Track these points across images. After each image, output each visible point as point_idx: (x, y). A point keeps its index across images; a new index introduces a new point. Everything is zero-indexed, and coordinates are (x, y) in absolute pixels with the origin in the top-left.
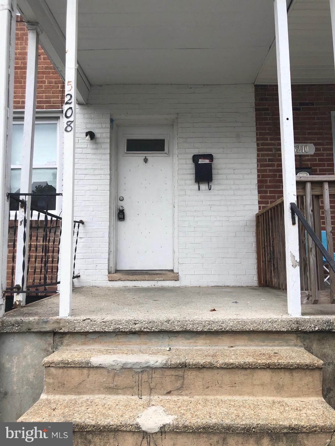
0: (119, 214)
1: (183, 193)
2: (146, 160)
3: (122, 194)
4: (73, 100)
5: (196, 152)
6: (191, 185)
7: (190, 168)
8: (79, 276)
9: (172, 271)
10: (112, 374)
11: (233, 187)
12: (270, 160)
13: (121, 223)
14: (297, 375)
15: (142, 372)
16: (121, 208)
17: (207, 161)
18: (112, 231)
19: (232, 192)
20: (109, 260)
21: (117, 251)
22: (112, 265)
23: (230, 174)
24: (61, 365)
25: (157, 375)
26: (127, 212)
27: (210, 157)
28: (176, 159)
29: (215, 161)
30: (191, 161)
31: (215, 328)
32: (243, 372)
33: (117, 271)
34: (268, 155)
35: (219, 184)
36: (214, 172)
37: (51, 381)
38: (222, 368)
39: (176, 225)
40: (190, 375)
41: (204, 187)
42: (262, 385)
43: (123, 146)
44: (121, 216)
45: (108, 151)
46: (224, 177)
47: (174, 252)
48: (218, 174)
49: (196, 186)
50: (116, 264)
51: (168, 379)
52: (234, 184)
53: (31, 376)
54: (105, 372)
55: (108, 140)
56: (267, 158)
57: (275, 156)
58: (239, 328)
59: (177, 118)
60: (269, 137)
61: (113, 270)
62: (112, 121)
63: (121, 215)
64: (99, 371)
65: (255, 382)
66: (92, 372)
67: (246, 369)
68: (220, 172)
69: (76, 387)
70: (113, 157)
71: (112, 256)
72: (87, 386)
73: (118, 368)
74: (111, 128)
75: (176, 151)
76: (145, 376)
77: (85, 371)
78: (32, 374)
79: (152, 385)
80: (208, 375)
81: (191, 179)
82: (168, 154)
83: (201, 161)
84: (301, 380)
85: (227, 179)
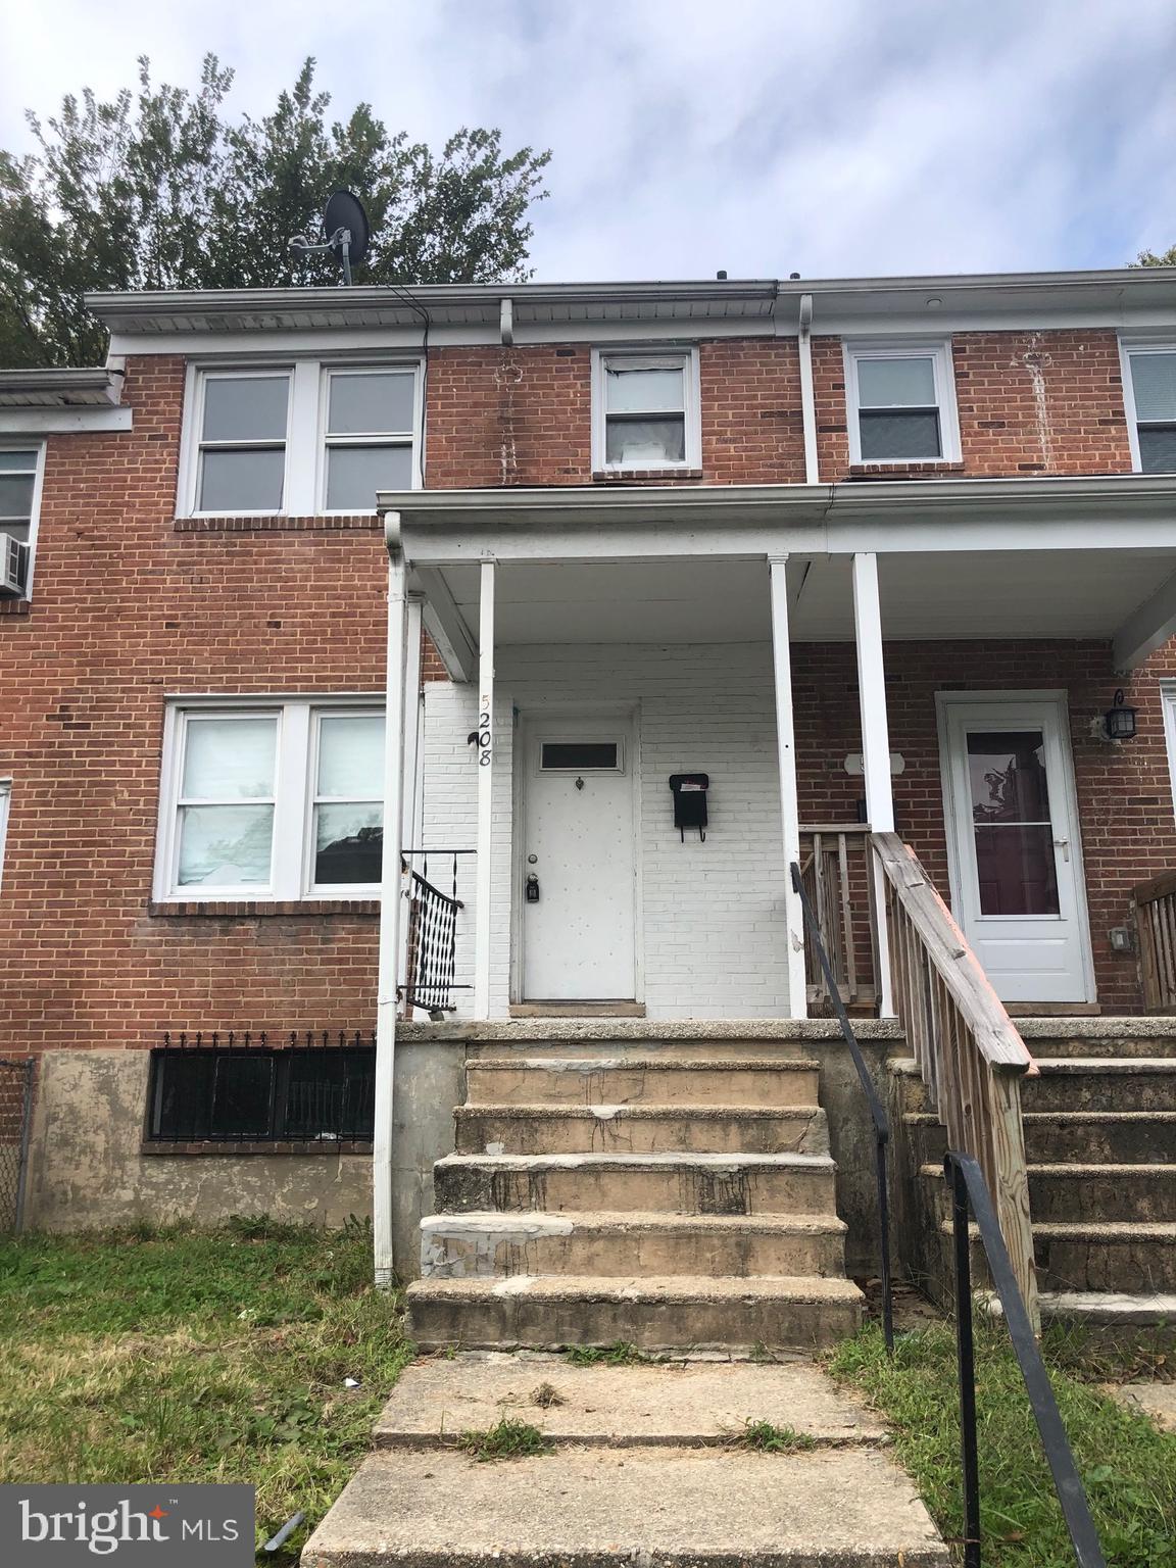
0: (528, 888)
1: (652, 847)
2: (580, 785)
3: (534, 850)
4: (490, 722)
5: (676, 769)
6: (665, 832)
7: (664, 799)
8: (455, 1009)
9: (633, 1001)
10: (553, 1078)
11: (748, 836)
12: (816, 785)
13: (532, 908)
14: (786, 1078)
15: (591, 1075)
16: (532, 877)
17: (697, 788)
18: (516, 921)
19: (745, 846)
20: (510, 978)
21: (524, 961)
22: (516, 988)
23: (740, 812)
24: (489, 1067)
25: (610, 1079)
26: (542, 885)
27: (703, 779)
28: (638, 781)
29: (712, 787)
30: (667, 787)
31: (688, 1033)
32: (719, 1075)
33: (524, 1001)
34: (814, 776)
35: (721, 831)
36: (711, 807)
37: (477, 1087)
38: (692, 1070)
39: (640, 908)
40: (652, 1079)
41: (692, 835)
42: (743, 1091)
43: (537, 757)
44: (533, 893)
45: (510, 769)
46: (730, 816)
47: (636, 963)
48: (719, 811)
49: (677, 835)
50: (523, 988)
51: (624, 1084)
52: (751, 831)
53: (436, 1102)
54: (544, 1075)
55: (510, 749)
56: (812, 781)
57: (828, 777)
58: (721, 1033)
59: (640, 705)
60: (814, 741)
61: (518, 999)
62: (516, 711)
63: (532, 891)
64: (537, 1073)
65: (734, 1088)
66: (528, 1075)
67: (722, 1070)
68: (723, 806)
69: (508, 1095)
70: (518, 779)
71: (516, 969)
72: (523, 1093)
73: (561, 1069)
74: (515, 725)
75: (638, 768)
76: (595, 1081)
77: (520, 1074)
78: (438, 1099)
79: (604, 1091)
80: (674, 1079)
81: (667, 821)
82: (623, 772)
83: (685, 788)
84: (791, 1084)
85: (735, 821)
